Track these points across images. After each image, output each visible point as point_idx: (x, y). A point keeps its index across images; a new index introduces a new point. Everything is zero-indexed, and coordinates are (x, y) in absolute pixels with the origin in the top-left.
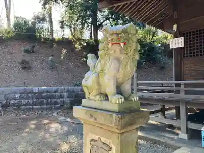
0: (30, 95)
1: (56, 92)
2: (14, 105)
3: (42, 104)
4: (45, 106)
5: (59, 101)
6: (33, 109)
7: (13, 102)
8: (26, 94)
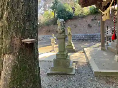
0: (87, 36)
1: (95, 35)
2: (82, 39)
3: (91, 39)
4: (91, 40)
5: (96, 38)
6: (88, 41)
7: (82, 38)
8: (86, 36)
